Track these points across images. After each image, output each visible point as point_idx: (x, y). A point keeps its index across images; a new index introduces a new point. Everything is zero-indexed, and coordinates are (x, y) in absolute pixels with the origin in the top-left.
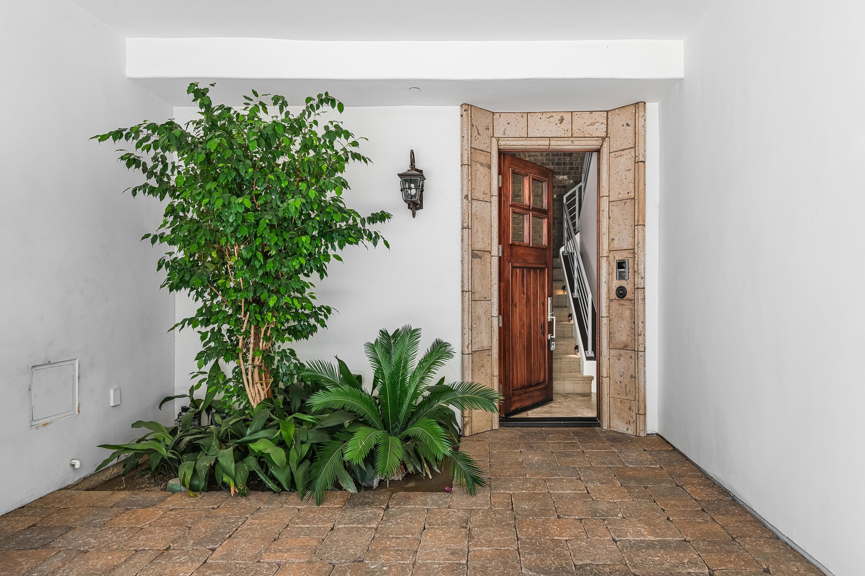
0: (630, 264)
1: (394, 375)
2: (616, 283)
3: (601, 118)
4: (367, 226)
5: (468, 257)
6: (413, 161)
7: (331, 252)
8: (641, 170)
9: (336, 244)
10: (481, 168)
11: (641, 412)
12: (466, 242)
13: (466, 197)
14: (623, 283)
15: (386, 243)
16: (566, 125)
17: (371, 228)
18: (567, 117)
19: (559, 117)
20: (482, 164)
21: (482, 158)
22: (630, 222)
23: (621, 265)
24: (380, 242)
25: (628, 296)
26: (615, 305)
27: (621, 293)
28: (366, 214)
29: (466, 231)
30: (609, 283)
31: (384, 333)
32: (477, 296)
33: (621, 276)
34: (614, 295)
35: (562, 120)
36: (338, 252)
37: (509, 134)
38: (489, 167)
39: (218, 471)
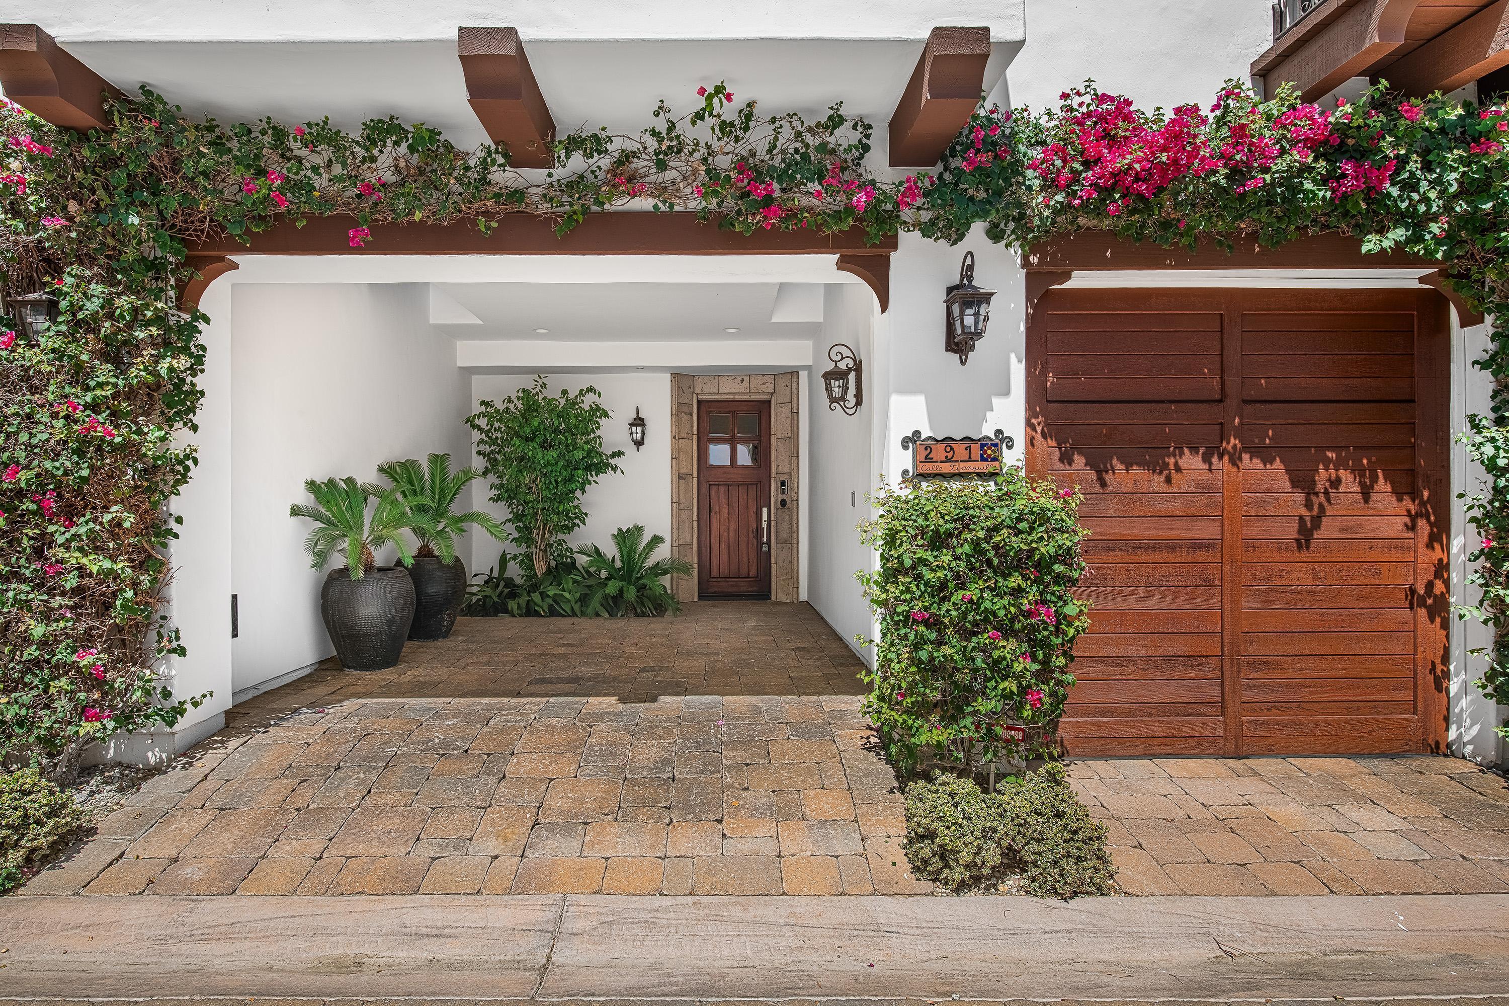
0: (788, 483)
1: (629, 554)
2: (780, 497)
3: (770, 379)
4: (610, 461)
5: (675, 479)
6: (638, 413)
7: (590, 478)
8: (795, 418)
9: (593, 473)
10: (685, 416)
11: (795, 585)
12: (674, 468)
13: (675, 437)
14: (784, 497)
15: (622, 471)
16: (745, 384)
17: (612, 461)
18: (747, 379)
19: (740, 378)
20: (685, 413)
21: (686, 409)
22: (788, 453)
23: (783, 484)
24: (618, 471)
25: (787, 505)
26: (779, 512)
27: (783, 503)
28: (609, 453)
29: (674, 461)
30: (776, 497)
31: (620, 530)
32: (682, 506)
33: (783, 492)
34: (779, 506)
35: (742, 381)
36: (595, 478)
37: (705, 390)
38: (691, 415)
39: (531, 604)
